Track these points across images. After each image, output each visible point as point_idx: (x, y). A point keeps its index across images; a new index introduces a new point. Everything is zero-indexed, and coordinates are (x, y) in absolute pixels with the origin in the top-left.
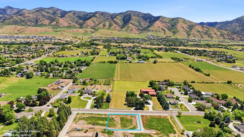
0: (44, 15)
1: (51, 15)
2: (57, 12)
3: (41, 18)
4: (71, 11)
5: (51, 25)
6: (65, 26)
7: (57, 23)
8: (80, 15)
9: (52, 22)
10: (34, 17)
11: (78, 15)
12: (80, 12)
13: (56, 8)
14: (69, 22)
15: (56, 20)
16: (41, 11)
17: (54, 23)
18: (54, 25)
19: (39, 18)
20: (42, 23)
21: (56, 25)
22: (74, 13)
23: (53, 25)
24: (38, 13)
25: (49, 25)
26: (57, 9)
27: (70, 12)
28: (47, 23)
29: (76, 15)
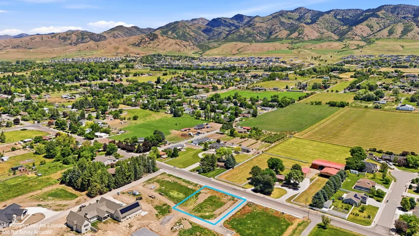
0: (283, 23)
1: (294, 22)
2: (306, 15)
3: (277, 28)
4: (331, 11)
5: (289, 39)
6: (313, 38)
7: (299, 35)
8: (347, 17)
9: (292, 34)
10: (268, 27)
11: (343, 16)
12: (347, 10)
13: (305, 9)
14: (322, 31)
15: (300, 28)
16: (280, 17)
17: (295, 34)
18: (294, 37)
19: (275, 28)
20: (277, 36)
21: (297, 38)
22: (336, 13)
23: (292, 38)
24: (275, 20)
25: (286, 38)
26: (308, 10)
27: (328, 12)
28: (284, 36)
29: (338, 17)
